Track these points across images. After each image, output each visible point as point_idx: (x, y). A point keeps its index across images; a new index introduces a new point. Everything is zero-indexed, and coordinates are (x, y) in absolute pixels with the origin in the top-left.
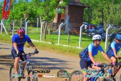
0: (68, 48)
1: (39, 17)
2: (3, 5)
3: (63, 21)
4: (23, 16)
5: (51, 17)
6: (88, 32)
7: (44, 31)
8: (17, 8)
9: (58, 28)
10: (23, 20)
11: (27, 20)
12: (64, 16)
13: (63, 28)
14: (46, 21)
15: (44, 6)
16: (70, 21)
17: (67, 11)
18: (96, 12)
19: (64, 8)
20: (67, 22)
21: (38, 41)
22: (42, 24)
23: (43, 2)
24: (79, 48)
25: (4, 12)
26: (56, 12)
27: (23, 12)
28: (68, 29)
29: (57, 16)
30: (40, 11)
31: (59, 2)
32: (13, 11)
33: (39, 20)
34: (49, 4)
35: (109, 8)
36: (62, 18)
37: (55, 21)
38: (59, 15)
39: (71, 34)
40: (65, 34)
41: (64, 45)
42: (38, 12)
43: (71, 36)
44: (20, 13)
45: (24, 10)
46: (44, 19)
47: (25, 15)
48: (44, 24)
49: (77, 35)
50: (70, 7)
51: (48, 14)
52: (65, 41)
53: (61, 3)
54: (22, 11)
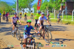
0: (67, 21)
1: (53, 8)
3: (64, 9)
5: (59, 8)
7: (56, 14)
8: (43, 5)
9: (62, 12)
10: (46, 10)
11: (48, 10)
13: (64, 12)
14: (57, 9)
15: (55, 3)
16: (67, 9)
20: (66, 9)
21: (53, 19)
22: (55, 11)
23: (55, 1)
24: (72, 21)
25: (38, 7)
26: (61, 5)
28: (66, 13)
29: (61, 7)
32: (41, 6)
34: (57, 2)
36: (64, 8)
37: (60, 9)
38: (62, 7)
39: (68, 15)
40: (65, 15)
41: (65, 20)
42: (53, 6)
43: (68, 16)
44: (45, 7)
45: (46, 6)
46: (55, 9)
47: (47, 8)
49: (71, 15)
50: (67, 3)
52: (65, 18)
53: (63, 1)
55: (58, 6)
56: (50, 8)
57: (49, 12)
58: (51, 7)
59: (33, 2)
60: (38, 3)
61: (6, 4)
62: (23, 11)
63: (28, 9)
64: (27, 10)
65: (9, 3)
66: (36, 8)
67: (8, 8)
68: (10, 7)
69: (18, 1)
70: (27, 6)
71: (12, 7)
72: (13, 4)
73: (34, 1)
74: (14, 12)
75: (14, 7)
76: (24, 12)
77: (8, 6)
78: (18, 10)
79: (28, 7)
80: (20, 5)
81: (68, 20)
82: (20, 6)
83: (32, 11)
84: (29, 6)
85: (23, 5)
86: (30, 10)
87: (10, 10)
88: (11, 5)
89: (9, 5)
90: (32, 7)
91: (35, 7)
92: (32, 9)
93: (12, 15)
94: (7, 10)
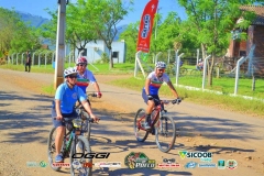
0: (252, 102)
1: (200, 47)
2: (138, 29)
3: (243, 54)
4: (172, 46)
5: (223, 48)
7: (210, 72)
8: (162, 32)
9: (233, 66)
10: (173, 53)
11: (180, 53)
12: (246, 44)
13: (244, 67)
14: (214, 53)
15: (209, 28)
16: (256, 54)
17: (251, 36)
19: (246, 31)
20: (250, 55)
21: (197, 89)
22: (206, 58)
23: (208, 21)
25: (140, 39)
26: (231, 37)
27: (172, 40)
28: (252, 68)
29: (232, 46)
30: (202, 37)
31: (236, 19)
32: (155, 37)
33: (201, 52)
34: (218, 24)
36: (242, 49)
37: (229, 53)
38: (237, 44)
39: (257, 76)
40: (246, 77)
41: (245, 97)
42: (199, 38)
43: (259, 81)
45: (174, 36)
46: (209, 50)
47: (175, 44)
48: (209, 60)
51: (216, 42)
52: (246, 89)
53: (239, 21)
54: (169, 37)
55: (221, 41)
56: (188, 45)
58: (193, 44)
59: (124, 17)
60: (142, 25)
61: (16, 21)
62: (80, 50)
63: (101, 45)
64: (98, 51)
65: (27, 16)
66: (133, 44)
67: (24, 36)
68: (30, 33)
69: (63, 13)
70: (100, 32)
71: (37, 33)
72: (43, 20)
73: (125, 13)
74: (47, 52)
75: (47, 32)
76: (85, 54)
77: (25, 29)
78: (61, 45)
79: (101, 38)
80: (69, 28)
81: (256, 99)
82: (71, 32)
83: (115, 55)
84: (105, 34)
85: (81, 26)
86: (110, 48)
87: (29, 46)
88: (34, 26)
89: (27, 23)
90: (118, 39)
91: (130, 38)
92: (118, 46)
93: (36, 63)
94: (20, 46)
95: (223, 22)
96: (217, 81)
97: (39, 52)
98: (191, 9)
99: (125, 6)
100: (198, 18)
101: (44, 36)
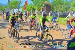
6: (52, 14)
7: (38, 14)
8: (29, 7)
9: (42, 13)
10: (31, 11)
12: (44, 9)
15: (37, 6)
16: (46, 11)
17: (45, 7)
18: (55, 8)
19: (44, 6)
20: (45, 11)
22: (37, 12)
24: (49, 19)
26: (42, 8)
30: (36, 8)
31: (42, 4)
35: (59, 6)
37: (41, 11)
44: (30, 9)
50: (46, 6)
55: (40, 8)
56: (34, 9)
57: (33, 12)
60: (25, 5)
62: (13, 10)
64: (16, 11)
66: (23, 9)
67: (1, 8)
69: (9, 3)
71: (4, 7)
72: (5, 5)
78: (9, 10)
79: (17, 8)
80: (10, 6)
83: (20, 11)
85: (13, 6)
87: (2, 10)
89: (2, 5)
90: (20, 8)
95: (40, 5)
96: (39, 16)
97: (5, 11)
98: (34, 2)
99: (21, 2)
100: (35, 4)
101: (5, 8)
